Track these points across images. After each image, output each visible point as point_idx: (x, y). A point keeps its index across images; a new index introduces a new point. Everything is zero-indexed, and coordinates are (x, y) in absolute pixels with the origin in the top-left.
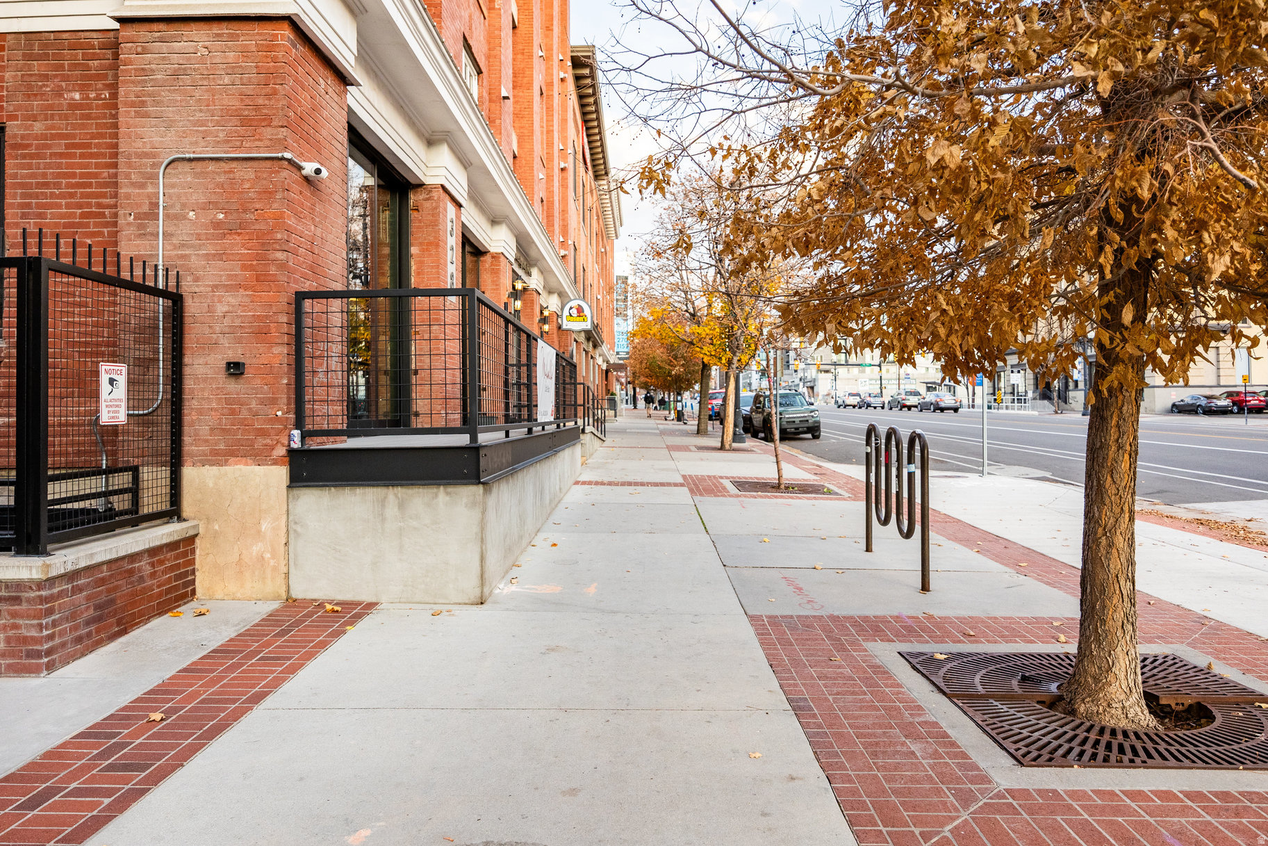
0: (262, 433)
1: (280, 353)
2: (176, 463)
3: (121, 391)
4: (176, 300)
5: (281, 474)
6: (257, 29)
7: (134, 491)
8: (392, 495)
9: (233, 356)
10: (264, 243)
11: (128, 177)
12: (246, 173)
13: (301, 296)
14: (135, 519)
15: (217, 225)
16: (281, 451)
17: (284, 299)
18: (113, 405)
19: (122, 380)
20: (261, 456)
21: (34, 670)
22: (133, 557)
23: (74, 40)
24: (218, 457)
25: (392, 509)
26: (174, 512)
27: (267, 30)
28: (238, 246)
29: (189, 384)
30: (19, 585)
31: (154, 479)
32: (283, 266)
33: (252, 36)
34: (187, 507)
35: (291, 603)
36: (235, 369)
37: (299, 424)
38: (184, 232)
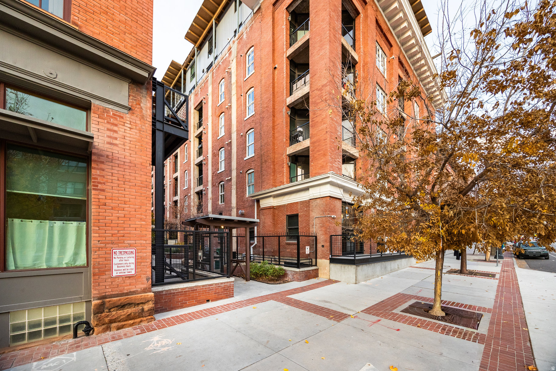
0: (326, 255)
1: (328, 244)
2: (316, 259)
3: (309, 249)
4: (316, 237)
5: (328, 261)
6: (325, 198)
7: (312, 262)
8: (343, 266)
9: (323, 244)
10: (326, 228)
11: (311, 220)
12: (324, 219)
13: (331, 236)
14: (312, 266)
15: (321, 226)
16: (328, 258)
17: (328, 236)
18: (308, 251)
19: (309, 248)
20: (326, 259)
21: (298, 281)
22: (310, 270)
23: (305, 202)
24: (321, 258)
25: (343, 268)
26: (316, 265)
27: (326, 198)
28: (323, 229)
29: (318, 248)
30: (297, 272)
31: (314, 260)
32: (329, 232)
33: (324, 199)
34: (318, 265)
35: (330, 279)
36: (323, 246)
37: (331, 254)
38: (317, 227)
